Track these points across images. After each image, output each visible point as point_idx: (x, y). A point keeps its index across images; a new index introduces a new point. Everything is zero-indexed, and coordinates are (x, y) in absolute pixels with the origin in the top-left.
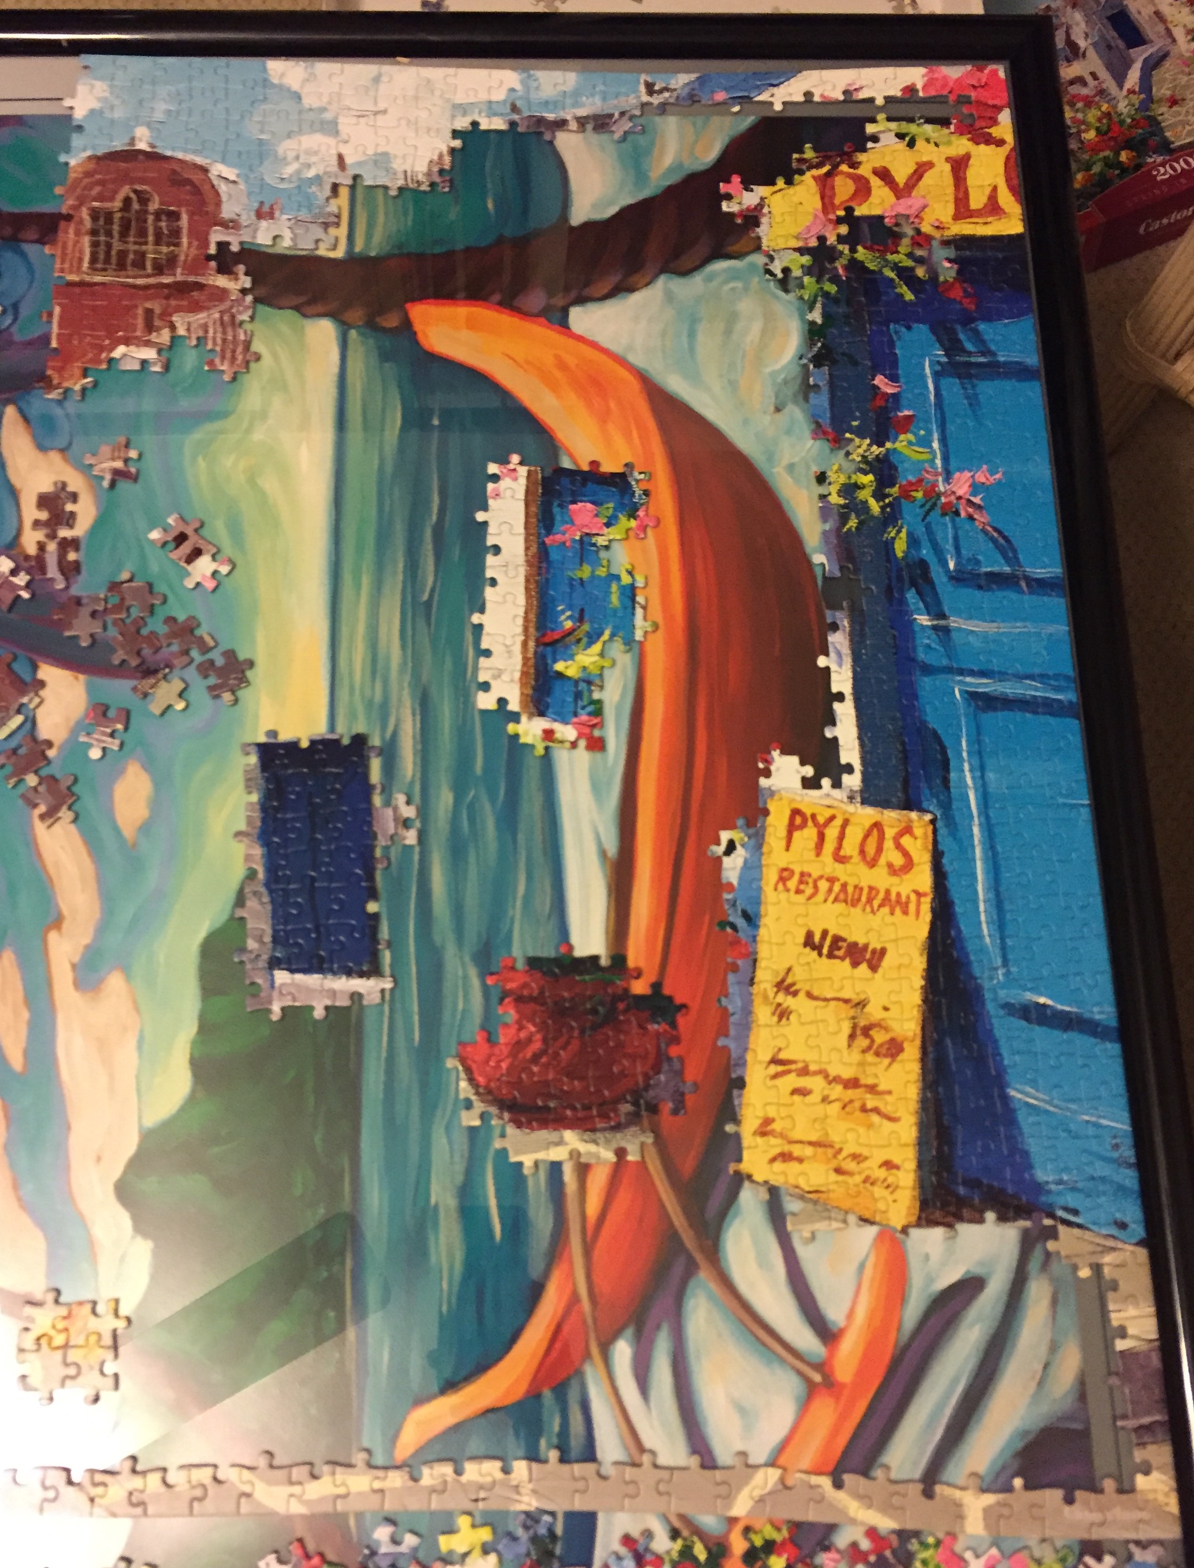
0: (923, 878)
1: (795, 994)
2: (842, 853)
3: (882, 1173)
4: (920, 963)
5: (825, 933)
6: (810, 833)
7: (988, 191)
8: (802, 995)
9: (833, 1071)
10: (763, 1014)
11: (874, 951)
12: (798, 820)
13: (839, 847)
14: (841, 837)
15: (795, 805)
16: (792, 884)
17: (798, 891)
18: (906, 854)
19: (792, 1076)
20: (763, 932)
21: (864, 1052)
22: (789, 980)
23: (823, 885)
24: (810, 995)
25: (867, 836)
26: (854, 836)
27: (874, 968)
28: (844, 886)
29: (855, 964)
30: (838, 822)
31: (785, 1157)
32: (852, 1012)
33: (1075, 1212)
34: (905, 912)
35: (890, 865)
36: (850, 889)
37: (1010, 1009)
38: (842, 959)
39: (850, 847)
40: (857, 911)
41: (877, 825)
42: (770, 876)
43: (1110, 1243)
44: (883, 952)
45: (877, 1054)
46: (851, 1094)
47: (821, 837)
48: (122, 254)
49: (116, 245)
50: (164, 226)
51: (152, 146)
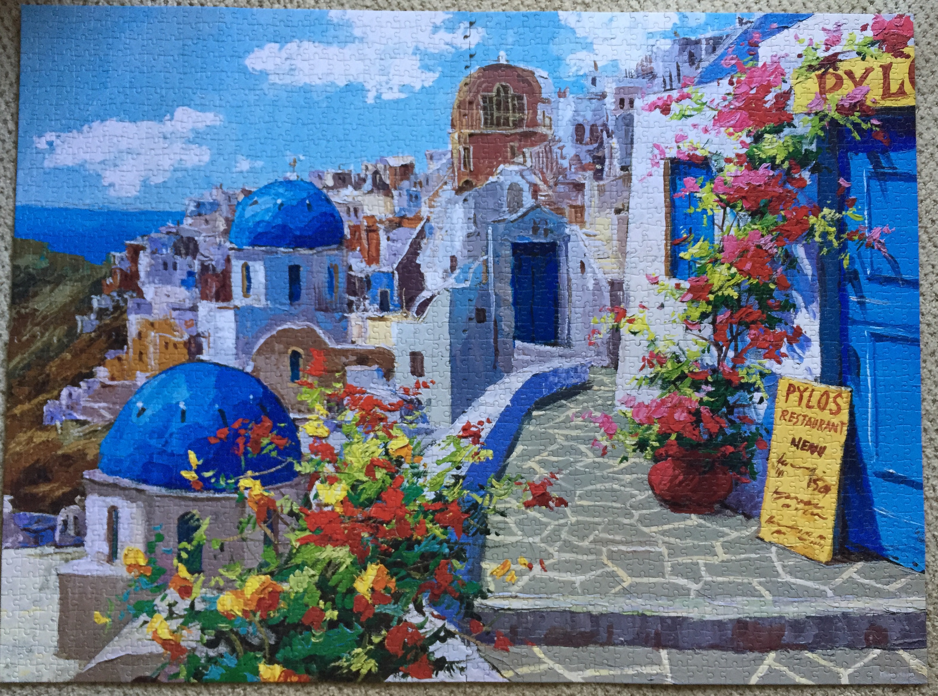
0: (845, 416)
1: (786, 465)
2: (811, 404)
3: (818, 540)
4: (839, 453)
5: (800, 439)
6: (797, 394)
7: (900, 81)
8: (789, 465)
9: (800, 496)
10: (772, 472)
11: (821, 448)
12: (792, 389)
13: (809, 401)
14: (810, 396)
15: (792, 382)
16: (787, 417)
17: (790, 421)
18: (837, 405)
19: (783, 499)
20: (774, 437)
21: (814, 490)
22: (784, 459)
23: (801, 418)
24: (792, 465)
25: (822, 396)
26: (817, 395)
27: (820, 454)
28: (810, 419)
29: (812, 453)
30: (810, 390)
31: (779, 532)
32: (810, 473)
33: (897, 558)
34: (836, 431)
35: (830, 410)
36: (813, 420)
37: (878, 475)
38: (807, 450)
39: (814, 401)
40: (815, 430)
41: (826, 393)
42: (778, 412)
43: (911, 571)
44: (825, 448)
45: (819, 491)
46: (807, 507)
47: (801, 398)
48: (498, 118)
49: (496, 114)
50: (516, 102)
51: (507, 61)
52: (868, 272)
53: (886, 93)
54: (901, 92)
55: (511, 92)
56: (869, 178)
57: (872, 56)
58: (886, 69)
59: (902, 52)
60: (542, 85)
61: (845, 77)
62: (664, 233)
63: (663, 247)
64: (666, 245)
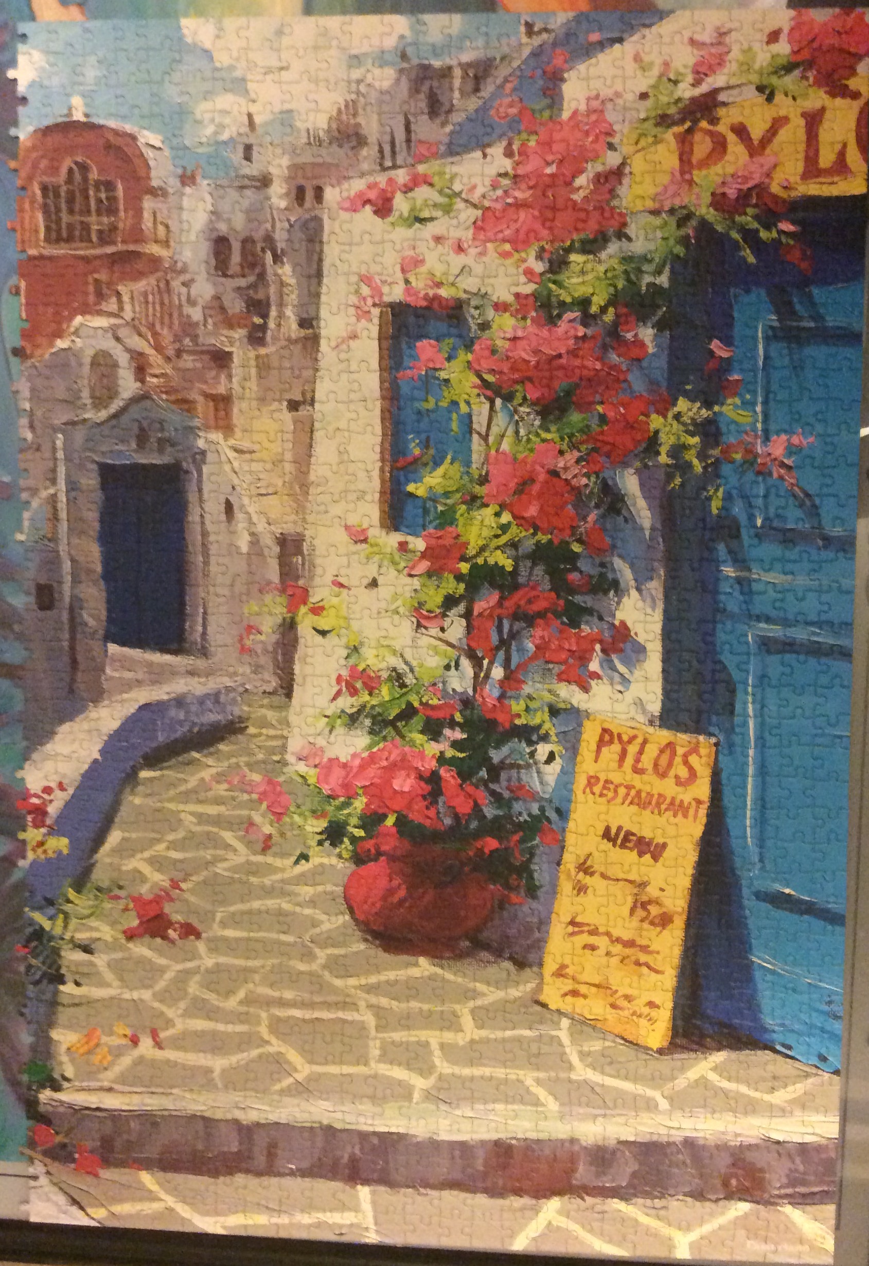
0: (702, 789)
1: (592, 874)
2: (640, 766)
3: (646, 1010)
4: (692, 857)
5: (620, 828)
6: (616, 747)
7: (838, 147)
8: (597, 875)
9: (616, 933)
10: (566, 887)
11: (657, 845)
12: (607, 738)
13: (638, 760)
14: (641, 752)
15: (606, 726)
16: (597, 789)
17: (601, 795)
18: (691, 769)
19: (585, 935)
20: (571, 825)
21: (642, 921)
22: (589, 863)
23: (622, 791)
24: (603, 876)
25: (662, 751)
26: (651, 751)
27: (655, 858)
28: (639, 793)
29: (641, 854)
30: (640, 740)
31: (575, 993)
32: (635, 891)
33: (789, 1048)
34: (685, 816)
35: (677, 777)
36: (643, 795)
37: (762, 896)
38: (631, 849)
39: (647, 761)
40: (647, 812)
41: (671, 745)
42: (581, 781)
43: (814, 1071)
44: (664, 846)
45: (652, 923)
46: (628, 951)
47: (623, 755)
48: (70, 227)
49: (65, 218)
50: (103, 196)
51: (87, 115)
52: (759, 522)
53: (812, 170)
54: (841, 166)
55: (94, 175)
56: (767, 339)
57: (786, 95)
58: (813, 120)
59: (846, 86)
60: (152, 163)
61: (731, 138)
62: (378, 449)
63: (376, 474)
64: (382, 470)
